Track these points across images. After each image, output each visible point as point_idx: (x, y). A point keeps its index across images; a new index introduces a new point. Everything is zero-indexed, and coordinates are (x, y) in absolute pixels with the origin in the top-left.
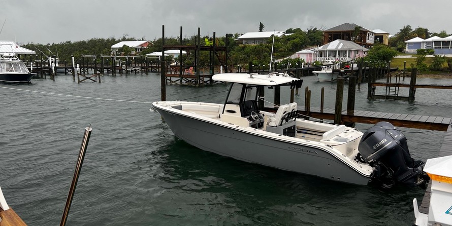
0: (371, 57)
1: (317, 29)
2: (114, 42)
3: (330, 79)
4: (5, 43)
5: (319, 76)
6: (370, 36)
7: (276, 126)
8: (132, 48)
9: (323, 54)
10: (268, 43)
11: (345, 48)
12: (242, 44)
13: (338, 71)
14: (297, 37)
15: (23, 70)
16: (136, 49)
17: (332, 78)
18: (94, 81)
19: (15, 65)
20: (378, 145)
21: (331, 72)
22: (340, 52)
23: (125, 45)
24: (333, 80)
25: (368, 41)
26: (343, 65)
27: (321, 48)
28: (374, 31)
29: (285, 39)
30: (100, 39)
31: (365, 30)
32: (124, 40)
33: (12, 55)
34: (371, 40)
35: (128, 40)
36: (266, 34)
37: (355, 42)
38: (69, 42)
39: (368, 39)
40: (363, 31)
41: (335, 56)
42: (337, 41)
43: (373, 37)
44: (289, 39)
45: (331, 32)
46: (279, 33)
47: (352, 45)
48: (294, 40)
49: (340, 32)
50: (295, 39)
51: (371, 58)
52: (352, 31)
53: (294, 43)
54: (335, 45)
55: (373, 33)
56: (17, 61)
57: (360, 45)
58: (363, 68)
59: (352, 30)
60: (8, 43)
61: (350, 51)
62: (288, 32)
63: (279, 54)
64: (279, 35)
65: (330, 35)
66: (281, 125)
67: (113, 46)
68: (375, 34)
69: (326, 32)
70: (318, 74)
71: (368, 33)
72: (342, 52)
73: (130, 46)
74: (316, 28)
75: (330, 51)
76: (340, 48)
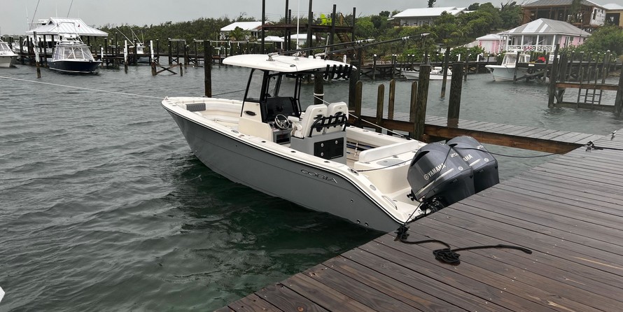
0: (589, 46)
1: (517, 4)
2: (227, 22)
3: (512, 78)
4: (66, 20)
5: (494, 73)
6: (598, 14)
7: (303, 138)
8: (247, 31)
9: (516, 42)
10: (436, 23)
11: (551, 32)
12: (399, 25)
13: (526, 65)
14: (481, 15)
15: (87, 57)
16: (252, 33)
17: (515, 77)
18: (175, 74)
19: (76, 49)
20: (431, 173)
21: (514, 66)
22: (542, 37)
23: (237, 27)
24: (517, 80)
25: (593, 22)
26: (534, 57)
27: (512, 31)
28: (604, 7)
29: (463, 18)
30: (209, 19)
31: (589, 5)
32: (240, 20)
33: (74, 36)
34: (598, 20)
35: (246, 20)
36: (436, 11)
37: (571, 23)
38: (170, 23)
39: (594, 18)
40: (585, 6)
41: (534, 43)
42: (540, 21)
43: (604, 15)
44: (468, 18)
45: (535, 8)
46: (455, 9)
47: (564, 27)
48: (477, 21)
49: (549, 7)
50: (477, 18)
51: (591, 47)
52: (568, 6)
53: (476, 24)
54: (536, 27)
55: (603, 9)
56: (80, 45)
57: (579, 27)
58: (569, 62)
59: (569, 4)
60: (70, 21)
61: (559, 36)
62: (471, 8)
63: (450, 40)
64: (454, 13)
65: (532, 12)
66: (310, 136)
67: (222, 29)
68: (607, 10)
69: (526, 8)
70: (492, 69)
71: (595, 8)
72: (546, 38)
73: (245, 29)
74: (515, 3)
75: (526, 36)
76: (542, 31)
